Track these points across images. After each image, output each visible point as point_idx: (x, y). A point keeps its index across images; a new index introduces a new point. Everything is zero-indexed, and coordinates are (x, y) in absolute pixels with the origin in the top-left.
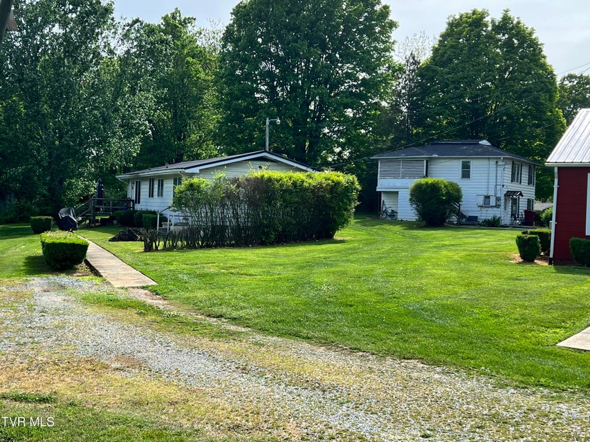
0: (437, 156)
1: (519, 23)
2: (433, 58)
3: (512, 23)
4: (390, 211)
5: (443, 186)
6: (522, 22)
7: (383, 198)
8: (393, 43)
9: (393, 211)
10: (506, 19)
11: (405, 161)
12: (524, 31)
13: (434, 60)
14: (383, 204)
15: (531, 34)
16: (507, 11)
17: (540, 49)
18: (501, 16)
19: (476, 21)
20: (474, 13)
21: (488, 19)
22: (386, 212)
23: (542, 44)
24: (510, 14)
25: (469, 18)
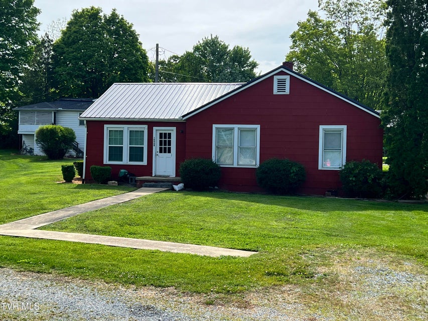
0: (61, 109)
1: (122, 19)
2: (63, 39)
3: (118, 18)
4: (29, 149)
5: (59, 131)
6: (124, 18)
7: (23, 139)
8: (38, 25)
9: (31, 148)
10: (114, 15)
11: (39, 112)
12: (126, 25)
13: (63, 41)
14: (24, 143)
15: (130, 27)
16: (114, 10)
17: (137, 38)
18: (111, 13)
19: (94, 15)
20: (92, 9)
21: (101, 14)
22: (26, 149)
23: (138, 35)
24: (117, 12)
25: (89, 12)
